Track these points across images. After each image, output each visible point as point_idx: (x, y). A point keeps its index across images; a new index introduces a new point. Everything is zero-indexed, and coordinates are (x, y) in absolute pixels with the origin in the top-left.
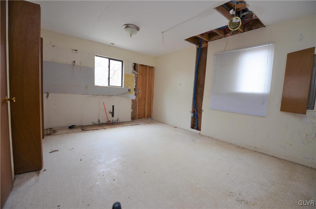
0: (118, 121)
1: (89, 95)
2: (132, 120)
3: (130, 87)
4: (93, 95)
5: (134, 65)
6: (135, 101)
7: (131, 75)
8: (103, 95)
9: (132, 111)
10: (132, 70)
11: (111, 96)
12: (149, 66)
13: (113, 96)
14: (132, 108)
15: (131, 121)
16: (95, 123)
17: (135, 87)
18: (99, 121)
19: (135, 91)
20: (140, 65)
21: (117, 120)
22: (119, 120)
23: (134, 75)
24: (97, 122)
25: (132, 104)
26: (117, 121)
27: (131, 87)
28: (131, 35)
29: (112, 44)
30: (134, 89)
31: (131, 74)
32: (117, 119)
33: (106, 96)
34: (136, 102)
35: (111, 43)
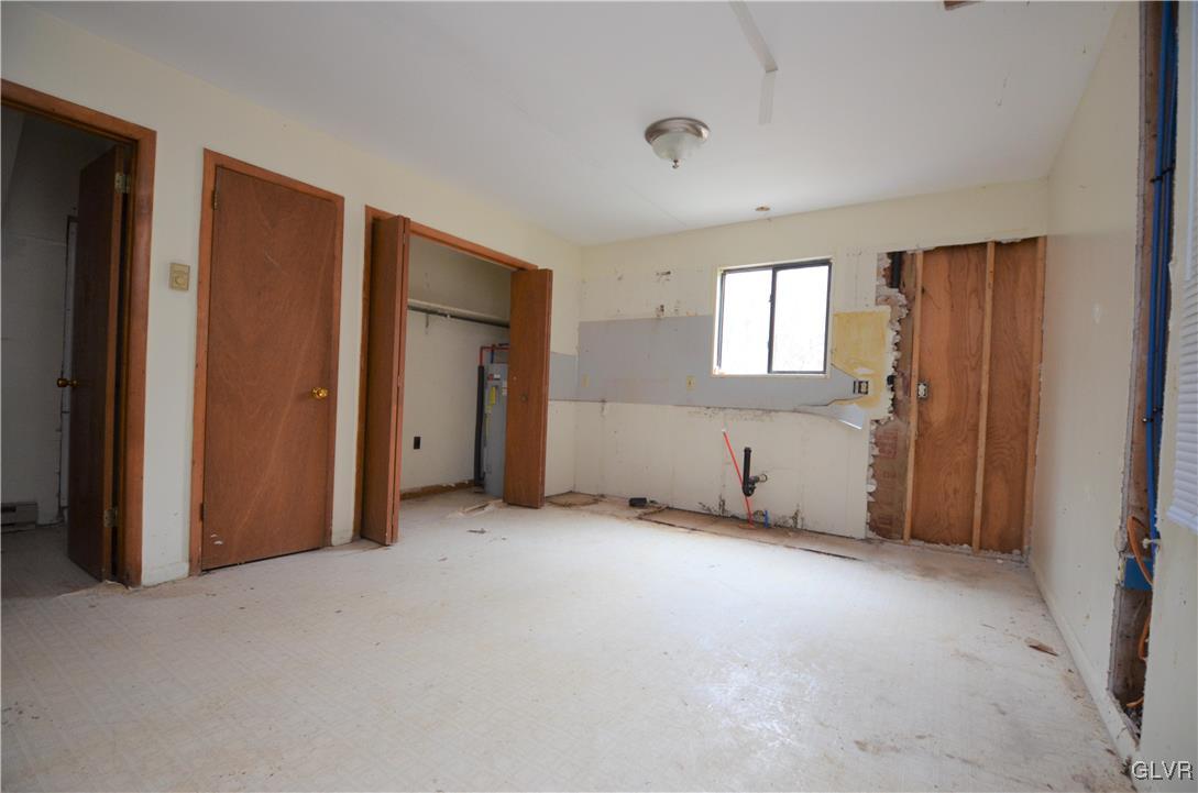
0: (796, 523)
1: (694, 409)
2: (871, 535)
3: (861, 373)
4: (708, 408)
5: (887, 263)
6: (895, 438)
7: (871, 314)
8: (740, 409)
9: (872, 488)
10: (878, 287)
11: (770, 411)
12: (998, 244)
13: (776, 411)
14: (874, 476)
15: (867, 540)
16: (709, 509)
17: (891, 371)
18: (722, 504)
19: (893, 389)
20: (926, 253)
21: (795, 518)
22: (803, 519)
23: (886, 310)
24: (717, 508)
25: (876, 452)
26: (791, 522)
27: (870, 372)
28: (676, 161)
29: (762, 208)
30: (891, 380)
31: (873, 308)
32: (793, 514)
33: (750, 412)
34: (901, 445)
35: (758, 209)
